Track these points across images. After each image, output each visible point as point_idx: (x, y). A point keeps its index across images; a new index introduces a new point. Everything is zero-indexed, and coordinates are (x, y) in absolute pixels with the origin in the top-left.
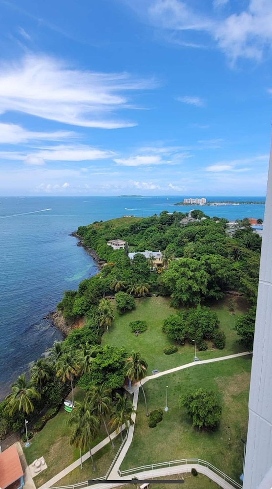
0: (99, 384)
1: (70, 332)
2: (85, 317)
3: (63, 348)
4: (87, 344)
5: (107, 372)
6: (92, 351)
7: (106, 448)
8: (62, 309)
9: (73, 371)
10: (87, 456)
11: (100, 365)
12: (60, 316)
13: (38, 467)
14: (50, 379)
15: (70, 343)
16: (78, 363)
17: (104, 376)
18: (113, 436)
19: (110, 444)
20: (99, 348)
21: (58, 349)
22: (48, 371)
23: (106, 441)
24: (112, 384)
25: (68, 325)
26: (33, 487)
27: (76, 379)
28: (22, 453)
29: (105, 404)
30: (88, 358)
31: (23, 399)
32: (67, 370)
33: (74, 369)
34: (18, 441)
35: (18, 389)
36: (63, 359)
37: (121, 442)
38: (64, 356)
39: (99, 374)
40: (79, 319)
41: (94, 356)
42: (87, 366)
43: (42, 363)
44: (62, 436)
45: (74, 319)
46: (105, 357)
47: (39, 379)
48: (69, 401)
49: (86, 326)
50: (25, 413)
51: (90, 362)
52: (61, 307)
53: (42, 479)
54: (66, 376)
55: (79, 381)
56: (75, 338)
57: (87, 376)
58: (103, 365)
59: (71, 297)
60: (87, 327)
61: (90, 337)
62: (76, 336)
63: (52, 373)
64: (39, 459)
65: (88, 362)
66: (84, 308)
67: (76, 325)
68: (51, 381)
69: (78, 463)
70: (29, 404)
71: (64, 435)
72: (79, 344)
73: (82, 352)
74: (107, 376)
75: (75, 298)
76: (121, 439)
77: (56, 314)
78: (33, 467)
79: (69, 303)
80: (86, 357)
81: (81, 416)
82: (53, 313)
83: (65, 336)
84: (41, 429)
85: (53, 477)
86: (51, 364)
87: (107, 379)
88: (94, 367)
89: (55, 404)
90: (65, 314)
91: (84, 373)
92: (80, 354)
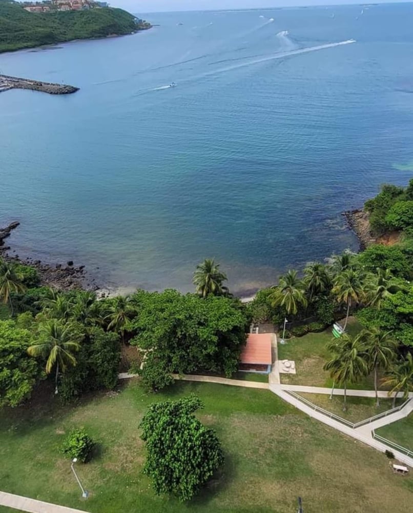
0: (385, 328)
1: (372, 245)
2: (403, 233)
3: (352, 262)
4: (387, 270)
5: (404, 321)
6: (391, 284)
7: (368, 401)
8: (371, 210)
9: (354, 295)
10: (340, 392)
11: (396, 306)
12: (365, 219)
13: (287, 367)
14: (325, 292)
15: (365, 261)
16: (367, 289)
17: (398, 324)
18: (382, 394)
19: (374, 400)
20: (406, 284)
21: (345, 261)
22: (325, 281)
23: (370, 394)
24: (406, 339)
25: (372, 235)
26: (277, 379)
27: (357, 307)
28: (276, 346)
29: (384, 356)
30: (382, 290)
31: (288, 297)
32: (347, 291)
33: (357, 294)
34: (275, 333)
35: (285, 284)
36: (346, 276)
37: (390, 407)
38: (349, 272)
39: (390, 317)
40: (392, 232)
41: (393, 290)
42: (378, 299)
43: (320, 269)
44: (320, 356)
45: (384, 230)
46: (408, 300)
47: (311, 286)
48: (341, 327)
49: (398, 246)
50: (287, 311)
51: (383, 296)
52: (370, 206)
53: (288, 380)
54: (343, 297)
55: (359, 312)
56: (374, 256)
57: (372, 311)
58: (401, 310)
59: (391, 196)
60: (399, 249)
61: (397, 264)
62: (378, 255)
63: (329, 286)
64: (291, 362)
65: (381, 295)
66: (404, 218)
67: (384, 239)
68: (325, 293)
69: (328, 391)
70: (293, 305)
71: (323, 357)
72: (377, 267)
73: (377, 279)
74: (402, 325)
75: (397, 199)
76: (392, 405)
77: (360, 214)
78: (282, 364)
79: (385, 205)
80: (379, 287)
81: (345, 350)
82: (357, 211)
83: (363, 248)
84: (300, 336)
85: (298, 385)
86: (330, 275)
87: (401, 330)
88: (386, 305)
89: (322, 320)
90: (374, 218)
91: (369, 305)
92: (373, 281)
